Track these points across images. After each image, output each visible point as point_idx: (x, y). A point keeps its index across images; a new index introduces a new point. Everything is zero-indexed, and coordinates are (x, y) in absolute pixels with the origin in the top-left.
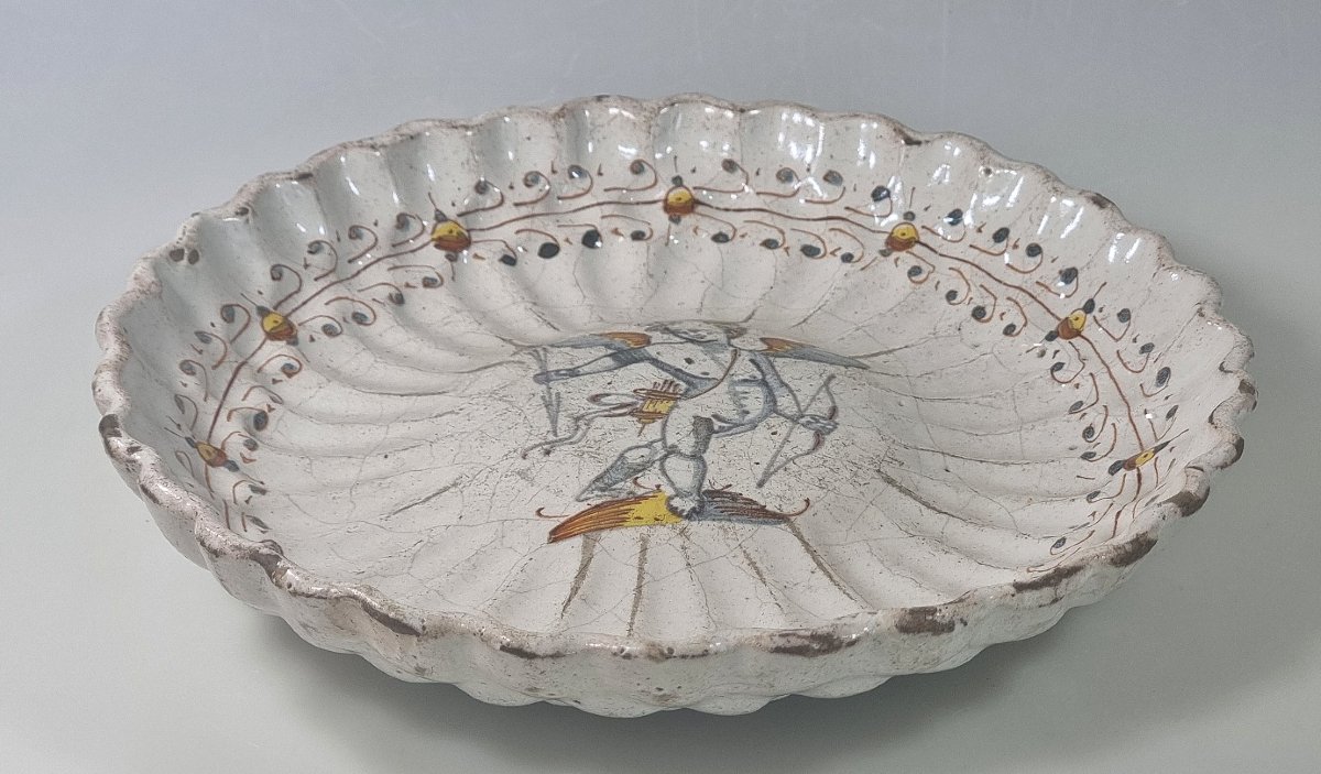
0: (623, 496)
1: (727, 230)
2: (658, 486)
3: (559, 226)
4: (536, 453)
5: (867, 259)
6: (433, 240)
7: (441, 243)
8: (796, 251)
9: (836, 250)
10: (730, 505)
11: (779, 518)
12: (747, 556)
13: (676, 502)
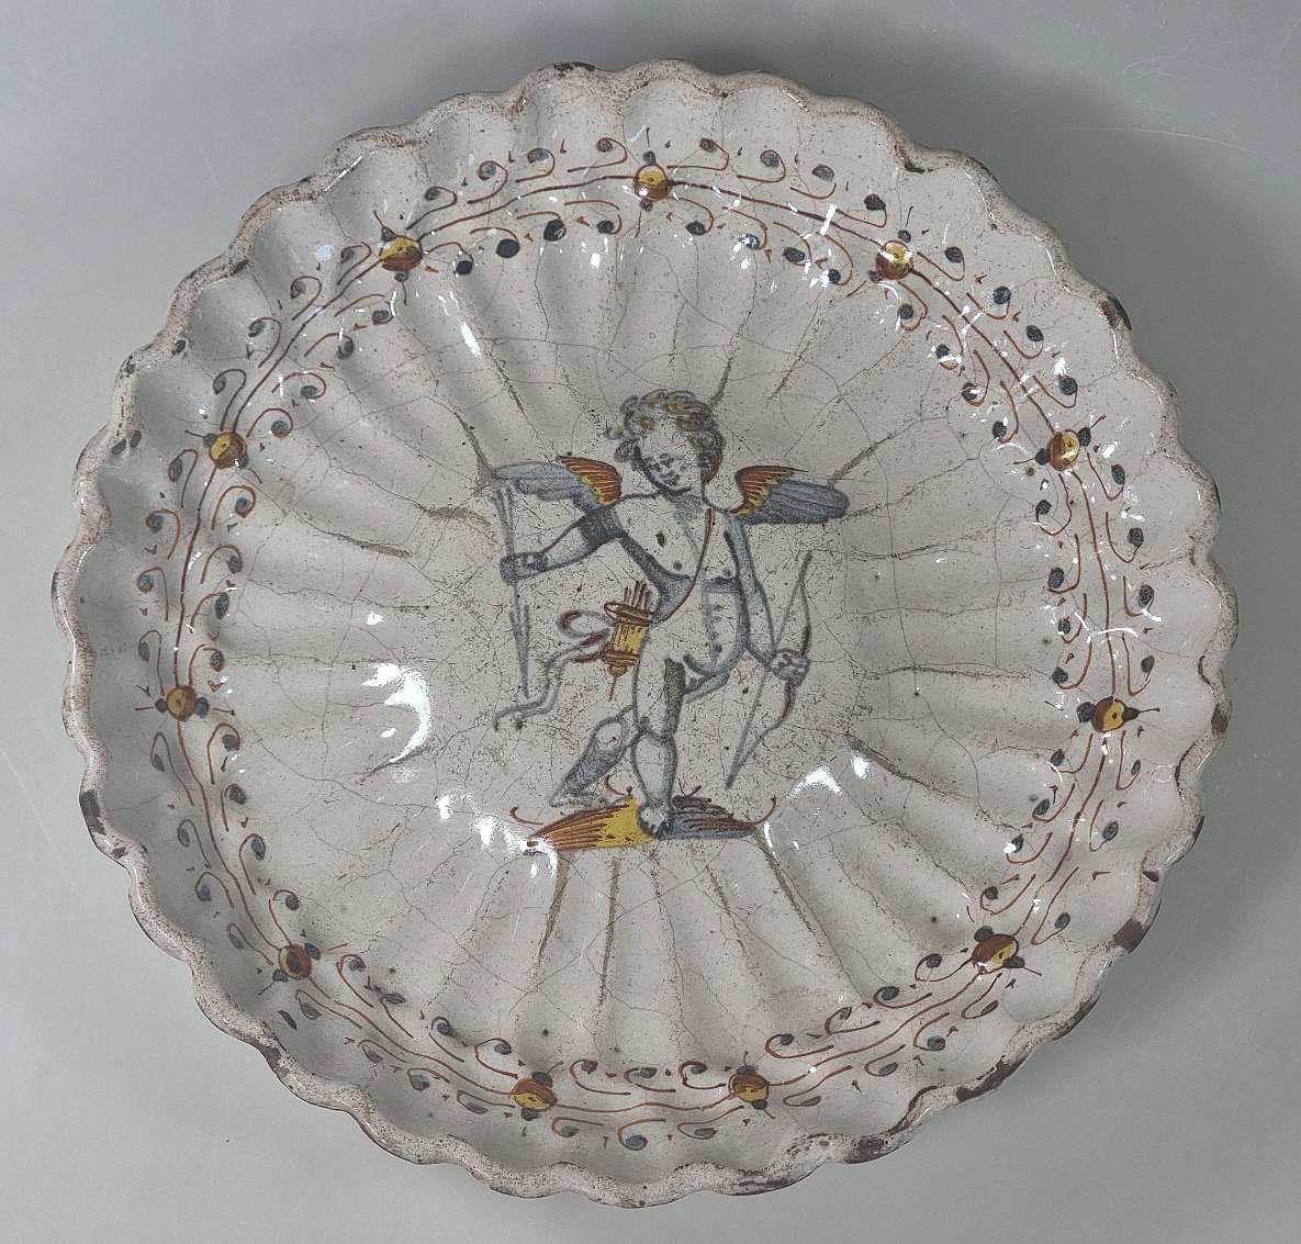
0: (595, 804)
1: (703, 218)
2: (630, 790)
3: (518, 218)
4: (507, 723)
5: (856, 282)
6: (381, 260)
7: (390, 263)
8: (778, 255)
9: (822, 260)
10: (698, 816)
11: (747, 828)
12: (714, 880)
13: (647, 815)
